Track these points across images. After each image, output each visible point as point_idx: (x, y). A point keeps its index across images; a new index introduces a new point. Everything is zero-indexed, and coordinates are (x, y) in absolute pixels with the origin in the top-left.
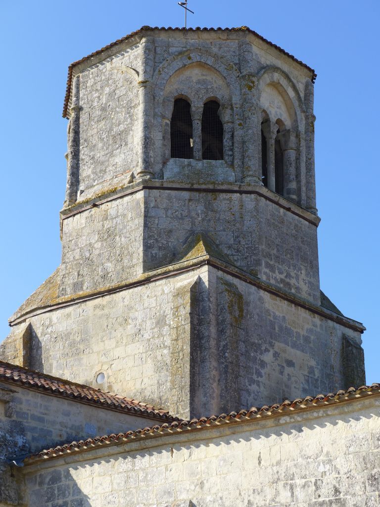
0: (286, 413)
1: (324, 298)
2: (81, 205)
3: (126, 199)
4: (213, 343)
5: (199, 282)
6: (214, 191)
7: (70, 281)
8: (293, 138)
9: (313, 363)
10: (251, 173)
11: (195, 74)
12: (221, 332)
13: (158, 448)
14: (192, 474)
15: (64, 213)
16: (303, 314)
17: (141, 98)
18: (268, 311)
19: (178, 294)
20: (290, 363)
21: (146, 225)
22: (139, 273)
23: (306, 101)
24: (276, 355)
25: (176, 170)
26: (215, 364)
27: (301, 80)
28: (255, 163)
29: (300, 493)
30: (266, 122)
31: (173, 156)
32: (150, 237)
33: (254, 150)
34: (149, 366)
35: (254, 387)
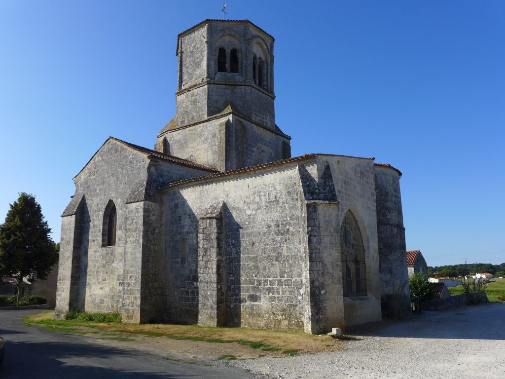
0: (258, 169)
1: (277, 127)
2: (183, 90)
3: (200, 88)
4: (234, 144)
5: (229, 120)
6: (235, 85)
7: (180, 120)
8: (265, 65)
9: (271, 151)
10: (249, 78)
11: (227, 38)
12: (237, 140)
13: (212, 182)
14: (224, 191)
15: (177, 94)
16: (269, 133)
17: (206, 48)
18: (255, 132)
19: (221, 125)
20: (263, 151)
21: (208, 99)
22: (206, 117)
23: (270, 50)
24: (258, 148)
25: (220, 76)
26: (234, 152)
27: (269, 42)
28: (250, 74)
29: (263, 198)
30: (255, 58)
31: (218, 71)
32: (210, 103)
33: (250, 69)
34: (210, 153)
35: (249, 160)
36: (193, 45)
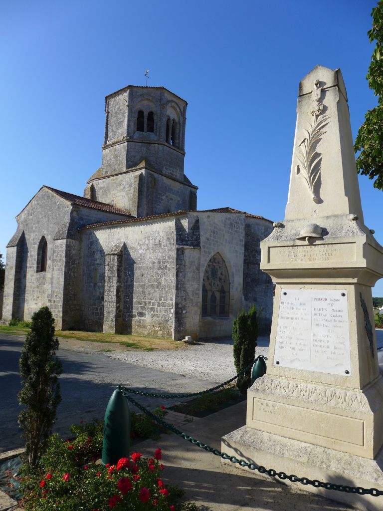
1: (185, 177)
2: (108, 146)
3: (121, 145)
4: (145, 193)
5: (142, 174)
6: (150, 143)
7: (104, 170)
8: (178, 125)
9: (179, 199)
10: (162, 138)
11: (146, 103)
12: (148, 190)
15: (103, 148)
16: (177, 184)
17: (127, 111)
18: (165, 183)
19: (135, 177)
20: (171, 199)
21: (127, 154)
22: (124, 170)
23: (183, 113)
24: (167, 197)
25: (138, 136)
26: (145, 199)
27: (182, 105)
28: (163, 135)
30: (169, 119)
31: (137, 130)
32: (128, 158)
33: (164, 130)
34: (127, 199)
35: (159, 207)
36: (117, 106)
